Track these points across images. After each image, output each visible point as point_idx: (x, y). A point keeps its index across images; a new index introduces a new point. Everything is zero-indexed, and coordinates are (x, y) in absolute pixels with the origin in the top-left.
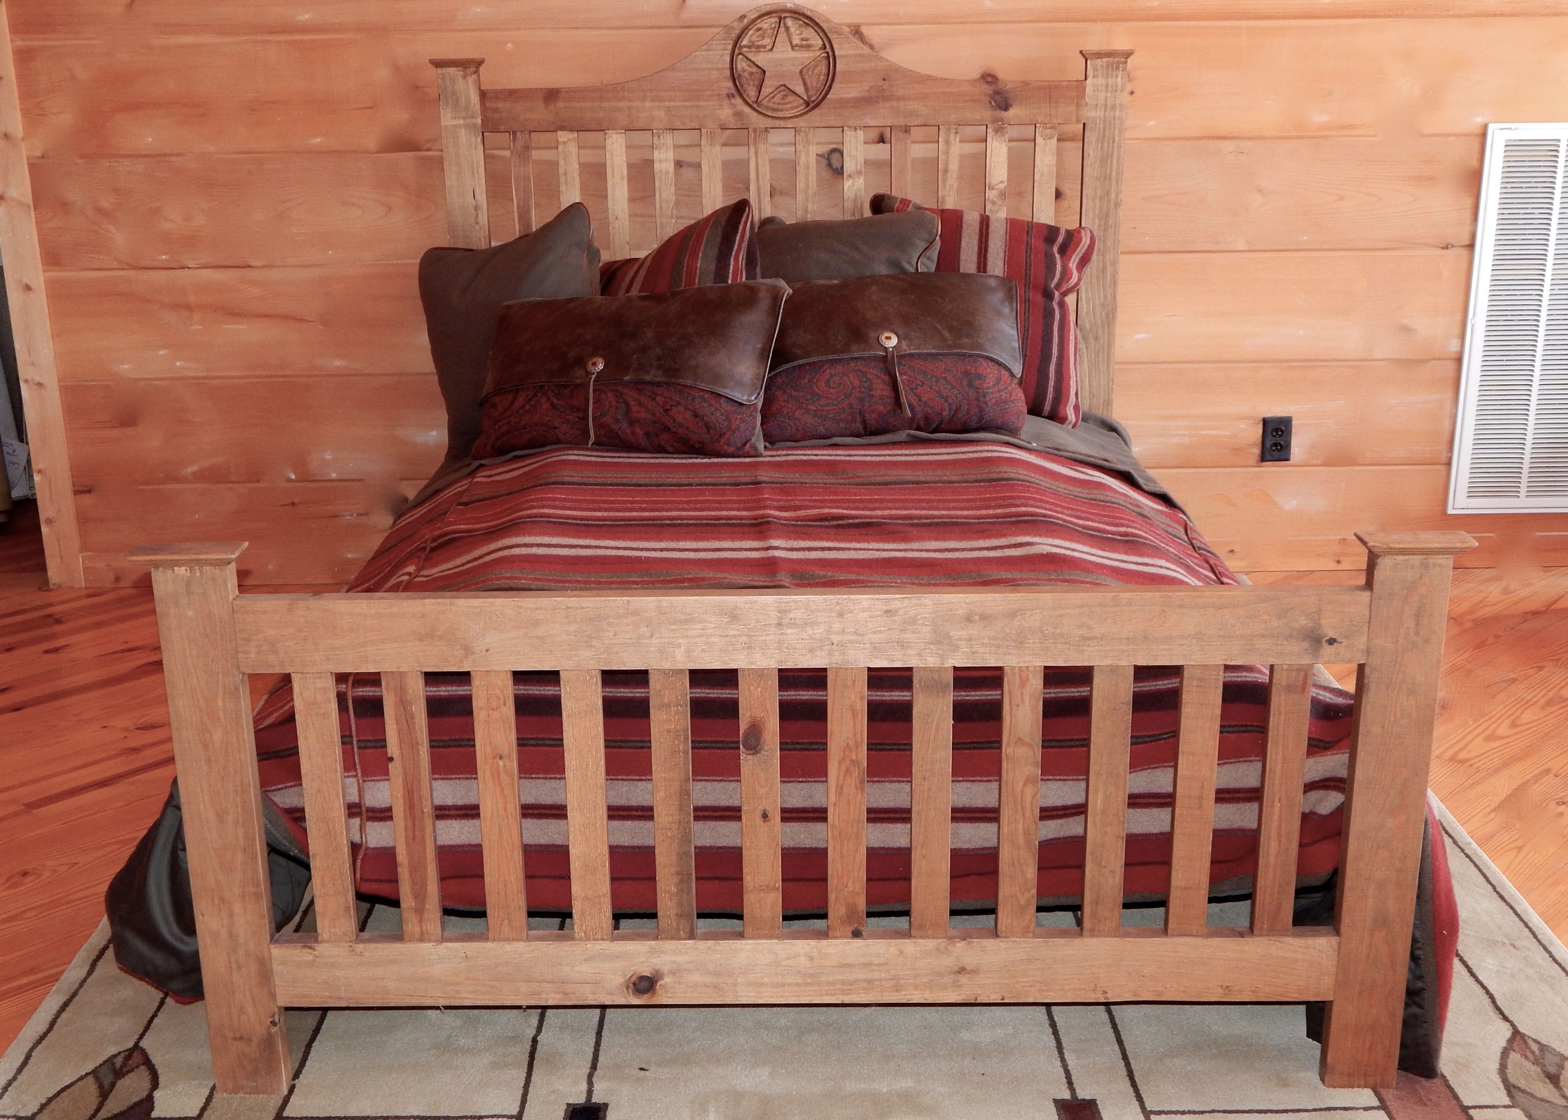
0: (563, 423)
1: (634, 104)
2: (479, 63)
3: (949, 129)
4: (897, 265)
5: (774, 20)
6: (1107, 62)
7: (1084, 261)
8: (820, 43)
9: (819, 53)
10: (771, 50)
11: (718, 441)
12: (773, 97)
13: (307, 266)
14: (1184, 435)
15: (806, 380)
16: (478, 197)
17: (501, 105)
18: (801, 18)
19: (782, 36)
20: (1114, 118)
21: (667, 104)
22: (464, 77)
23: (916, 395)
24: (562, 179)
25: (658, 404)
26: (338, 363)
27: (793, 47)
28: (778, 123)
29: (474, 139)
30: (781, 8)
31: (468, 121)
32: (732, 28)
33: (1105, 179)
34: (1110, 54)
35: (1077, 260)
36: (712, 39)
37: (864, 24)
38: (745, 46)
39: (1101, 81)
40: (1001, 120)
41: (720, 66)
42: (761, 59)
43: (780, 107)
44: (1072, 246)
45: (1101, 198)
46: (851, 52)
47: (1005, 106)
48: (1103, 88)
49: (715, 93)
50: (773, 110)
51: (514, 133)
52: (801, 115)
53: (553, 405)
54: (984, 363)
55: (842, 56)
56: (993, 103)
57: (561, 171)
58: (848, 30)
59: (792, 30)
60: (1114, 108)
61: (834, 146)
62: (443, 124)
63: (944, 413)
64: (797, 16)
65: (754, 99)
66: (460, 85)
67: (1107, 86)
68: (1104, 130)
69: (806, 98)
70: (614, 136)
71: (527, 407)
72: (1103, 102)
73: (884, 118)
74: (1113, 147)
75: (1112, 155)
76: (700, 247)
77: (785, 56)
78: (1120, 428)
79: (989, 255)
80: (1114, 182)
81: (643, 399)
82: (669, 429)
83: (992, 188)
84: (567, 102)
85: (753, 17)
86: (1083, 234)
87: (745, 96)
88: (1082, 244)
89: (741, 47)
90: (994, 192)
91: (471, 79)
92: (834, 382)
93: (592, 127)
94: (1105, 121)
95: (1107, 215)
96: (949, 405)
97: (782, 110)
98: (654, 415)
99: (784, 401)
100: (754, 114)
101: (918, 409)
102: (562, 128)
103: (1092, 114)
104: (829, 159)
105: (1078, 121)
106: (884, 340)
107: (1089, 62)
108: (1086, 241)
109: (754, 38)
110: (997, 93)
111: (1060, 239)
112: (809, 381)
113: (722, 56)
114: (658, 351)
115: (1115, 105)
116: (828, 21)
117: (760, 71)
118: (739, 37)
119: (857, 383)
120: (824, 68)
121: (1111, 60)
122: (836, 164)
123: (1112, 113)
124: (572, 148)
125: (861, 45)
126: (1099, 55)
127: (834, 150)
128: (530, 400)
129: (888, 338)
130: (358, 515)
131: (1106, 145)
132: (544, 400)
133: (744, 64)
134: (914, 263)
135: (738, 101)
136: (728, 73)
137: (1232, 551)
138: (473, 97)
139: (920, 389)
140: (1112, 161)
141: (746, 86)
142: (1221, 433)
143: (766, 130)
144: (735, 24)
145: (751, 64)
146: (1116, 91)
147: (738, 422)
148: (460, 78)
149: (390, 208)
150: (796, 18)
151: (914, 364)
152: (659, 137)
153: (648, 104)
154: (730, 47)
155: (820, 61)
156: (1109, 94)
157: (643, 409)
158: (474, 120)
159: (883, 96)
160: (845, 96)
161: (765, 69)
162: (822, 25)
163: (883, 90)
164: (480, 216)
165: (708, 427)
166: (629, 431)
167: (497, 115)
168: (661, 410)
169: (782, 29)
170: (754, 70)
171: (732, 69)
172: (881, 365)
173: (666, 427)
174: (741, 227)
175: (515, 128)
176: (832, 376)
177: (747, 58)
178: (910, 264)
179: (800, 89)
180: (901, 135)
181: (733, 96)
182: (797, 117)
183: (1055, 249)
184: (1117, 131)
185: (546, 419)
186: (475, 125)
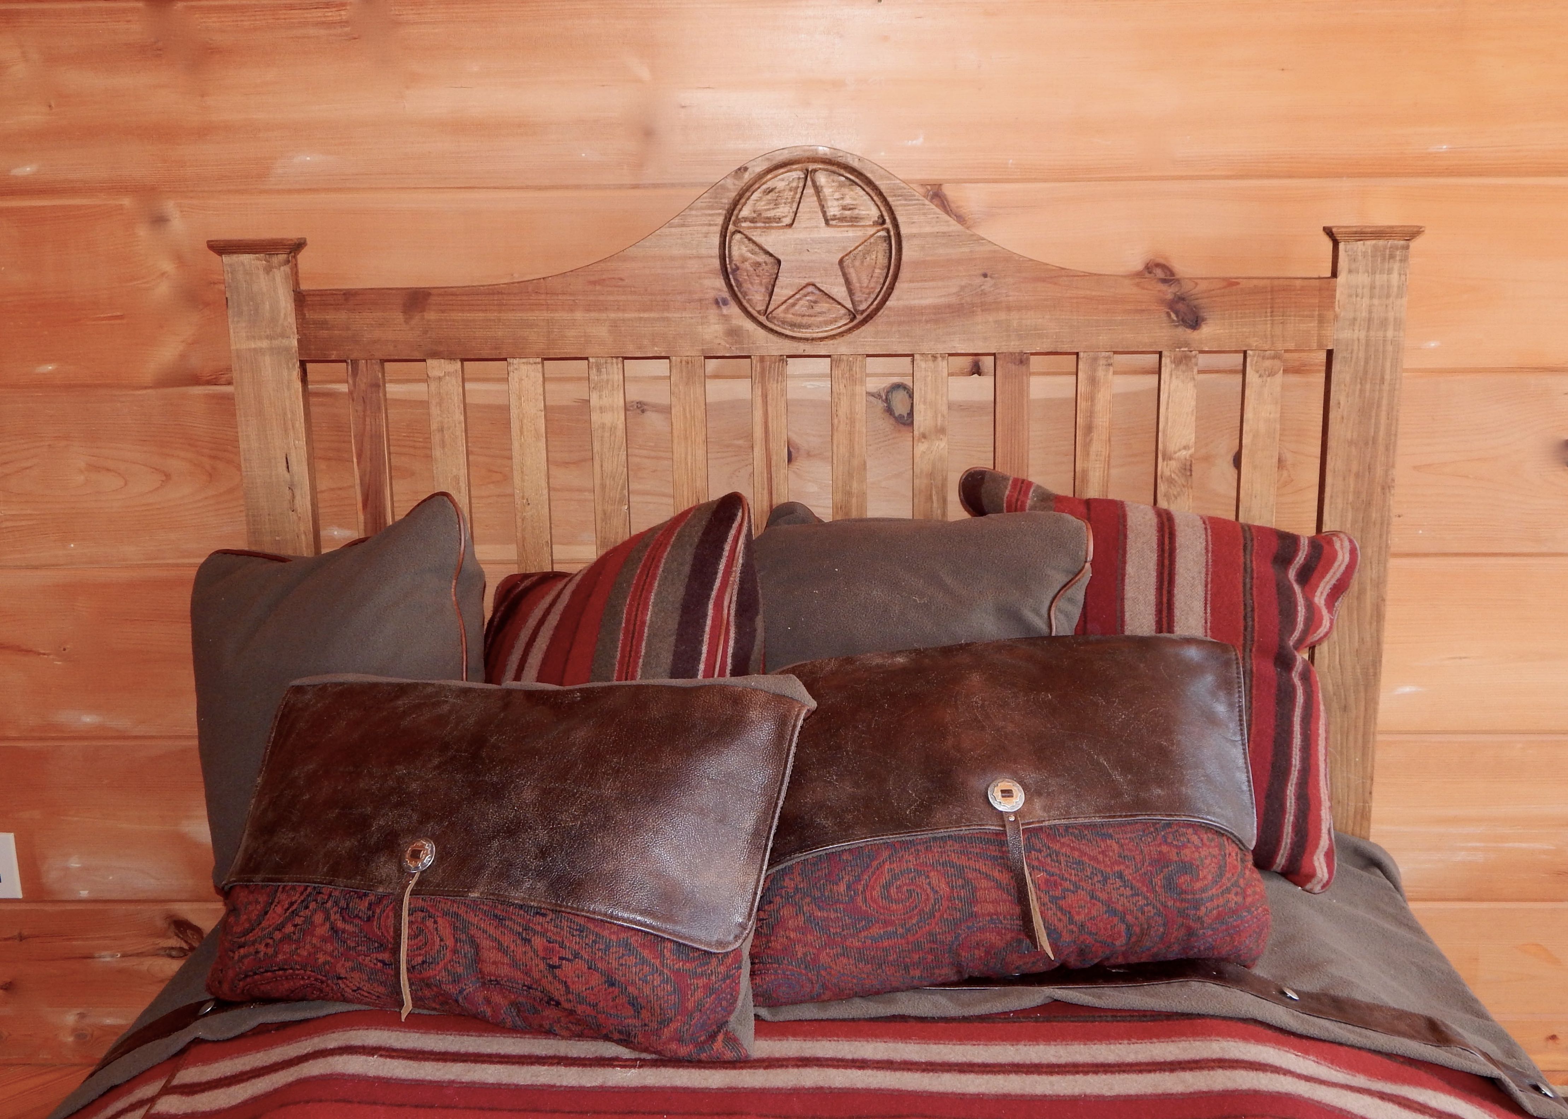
0: (353, 969)
1: (557, 315)
2: (297, 247)
3: (1095, 359)
4: (1012, 615)
5: (796, 174)
6: (1374, 246)
7: (1338, 590)
8: (874, 213)
9: (872, 231)
10: (790, 225)
11: (657, 1032)
12: (794, 305)
13: (36, 568)
14: (1475, 849)
15: (842, 888)
16: (294, 467)
17: (330, 316)
18: (842, 172)
19: (810, 201)
20: (1384, 341)
21: (613, 315)
22: (268, 270)
23: (1061, 909)
24: (436, 438)
25: (536, 952)
26: (88, 719)
27: (827, 222)
28: (801, 348)
29: (285, 373)
30: (807, 154)
31: (276, 343)
32: (724, 188)
33: (1366, 444)
34: (1379, 234)
35: (1327, 590)
36: (690, 208)
37: (948, 181)
38: (745, 219)
39: (1362, 279)
40: (1187, 344)
41: (703, 252)
42: (771, 240)
43: (805, 320)
44: (1319, 568)
45: (1357, 475)
46: (927, 229)
47: (1194, 321)
48: (1367, 291)
49: (696, 297)
50: (793, 325)
51: (355, 363)
52: (841, 334)
53: (334, 929)
54: (1195, 839)
55: (914, 236)
56: (1173, 316)
57: (434, 426)
58: (922, 190)
59: (827, 191)
60: (1384, 323)
61: (896, 380)
62: (233, 347)
63: (1118, 943)
64: (834, 168)
65: (762, 308)
66: (262, 283)
67: (1372, 287)
68: (1366, 362)
69: (849, 306)
70: (524, 368)
71: (289, 929)
72: (1365, 314)
73: (985, 339)
74: (1380, 390)
75: (1379, 406)
76: (651, 584)
77: (815, 235)
78: (1386, 861)
79: (1176, 591)
80: (1381, 448)
81: (507, 940)
82: (558, 1004)
83: (1167, 457)
84: (443, 311)
85: (758, 169)
86: (1337, 545)
87: (745, 303)
88: (1336, 564)
89: (737, 221)
90: (1173, 464)
91: (281, 274)
92: (899, 888)
93: (485, 354)
94: (1367, 345)
95: (1369, 504)
96: (1128, 927)
97: (808, 326)
98: (527, 973)
99: (796, 929)
100: (761, 332)
101: (1066, 938)
102: (435, 355)
103: (1346, 334)
104: (887, 400)
105: (1320, 347)
106: (999, 794)
107: (1342, 246)
108: (1343, 558)
109: (761, 206)
110: (1181, 299)
111: (1300, 558)
112: (849, 887)
113: (706, 235)
114: (543, 835)
115: (1386, 319)
116: (890, 176)
117: (769, 260)
118: (736, 204)
119: (944, 889)
120: (880, 256)
121: (1381, 243)
122: (900, 409)
123: (1381, 334)
124: (453, 386)
125: (945, 217)
126: (1361, 235)
127: (897, 387)
128: (295, 913)
129: (1007, 793)
130: (123, 956)
131: (1368, 386)
132: (319, 918)
133: (744, 249)
134: (1044, 611)
135: (733, 310)
136: (716, 263)
137: (1553, 1037)
138: (283, 304)
139: (1071, 898)
140: (1377, 415)
141: (746, 286)
142: (1537, 846)
143: (783, 359)
144: (729, 182)
145: (757, 249)
146: (1388, 296)
147: (699, 994)
148: (261, 273)
149: (168, 476)
150: (834, 172)
151: (1056, 847)
152: (599, 370)
153: (579, 315)
154: (720, 220)
155: (875, 243)
156: (1376, 301)
157: (506, 960)
158: (285, 342)
159: (983, 304)
160: (916, 302)
161: (781, 258)
162: (877, 183)
163: (983, 293)
164: (298, 498)
165: (635, 1005)
166: (479, 998)
167: (324, 333)
168: (542, 966)
169: (810, 190)
170: (762, 258)
171: (723, 257)
172: (993, 851)
173: (552, 999)
174: (727, 547)
175: (354, 355)
176: (895, 877)
177: (750, 239)
178: (1037, 612)
179: (839, 291)
180: (1012, 367)
181: (725, 302)
182: (833, 337)
183: (1292, 574)
184: (1388, 364)
185: (321, 958)
186: (287, 349)
